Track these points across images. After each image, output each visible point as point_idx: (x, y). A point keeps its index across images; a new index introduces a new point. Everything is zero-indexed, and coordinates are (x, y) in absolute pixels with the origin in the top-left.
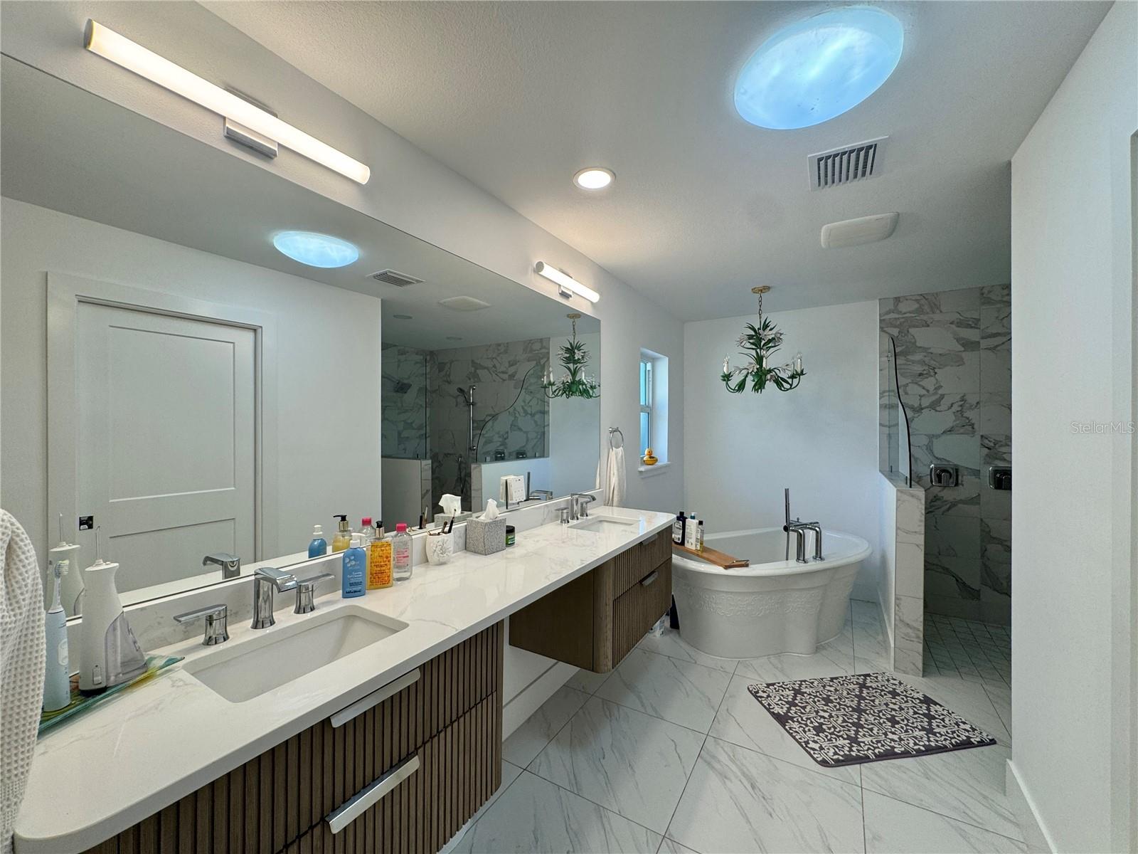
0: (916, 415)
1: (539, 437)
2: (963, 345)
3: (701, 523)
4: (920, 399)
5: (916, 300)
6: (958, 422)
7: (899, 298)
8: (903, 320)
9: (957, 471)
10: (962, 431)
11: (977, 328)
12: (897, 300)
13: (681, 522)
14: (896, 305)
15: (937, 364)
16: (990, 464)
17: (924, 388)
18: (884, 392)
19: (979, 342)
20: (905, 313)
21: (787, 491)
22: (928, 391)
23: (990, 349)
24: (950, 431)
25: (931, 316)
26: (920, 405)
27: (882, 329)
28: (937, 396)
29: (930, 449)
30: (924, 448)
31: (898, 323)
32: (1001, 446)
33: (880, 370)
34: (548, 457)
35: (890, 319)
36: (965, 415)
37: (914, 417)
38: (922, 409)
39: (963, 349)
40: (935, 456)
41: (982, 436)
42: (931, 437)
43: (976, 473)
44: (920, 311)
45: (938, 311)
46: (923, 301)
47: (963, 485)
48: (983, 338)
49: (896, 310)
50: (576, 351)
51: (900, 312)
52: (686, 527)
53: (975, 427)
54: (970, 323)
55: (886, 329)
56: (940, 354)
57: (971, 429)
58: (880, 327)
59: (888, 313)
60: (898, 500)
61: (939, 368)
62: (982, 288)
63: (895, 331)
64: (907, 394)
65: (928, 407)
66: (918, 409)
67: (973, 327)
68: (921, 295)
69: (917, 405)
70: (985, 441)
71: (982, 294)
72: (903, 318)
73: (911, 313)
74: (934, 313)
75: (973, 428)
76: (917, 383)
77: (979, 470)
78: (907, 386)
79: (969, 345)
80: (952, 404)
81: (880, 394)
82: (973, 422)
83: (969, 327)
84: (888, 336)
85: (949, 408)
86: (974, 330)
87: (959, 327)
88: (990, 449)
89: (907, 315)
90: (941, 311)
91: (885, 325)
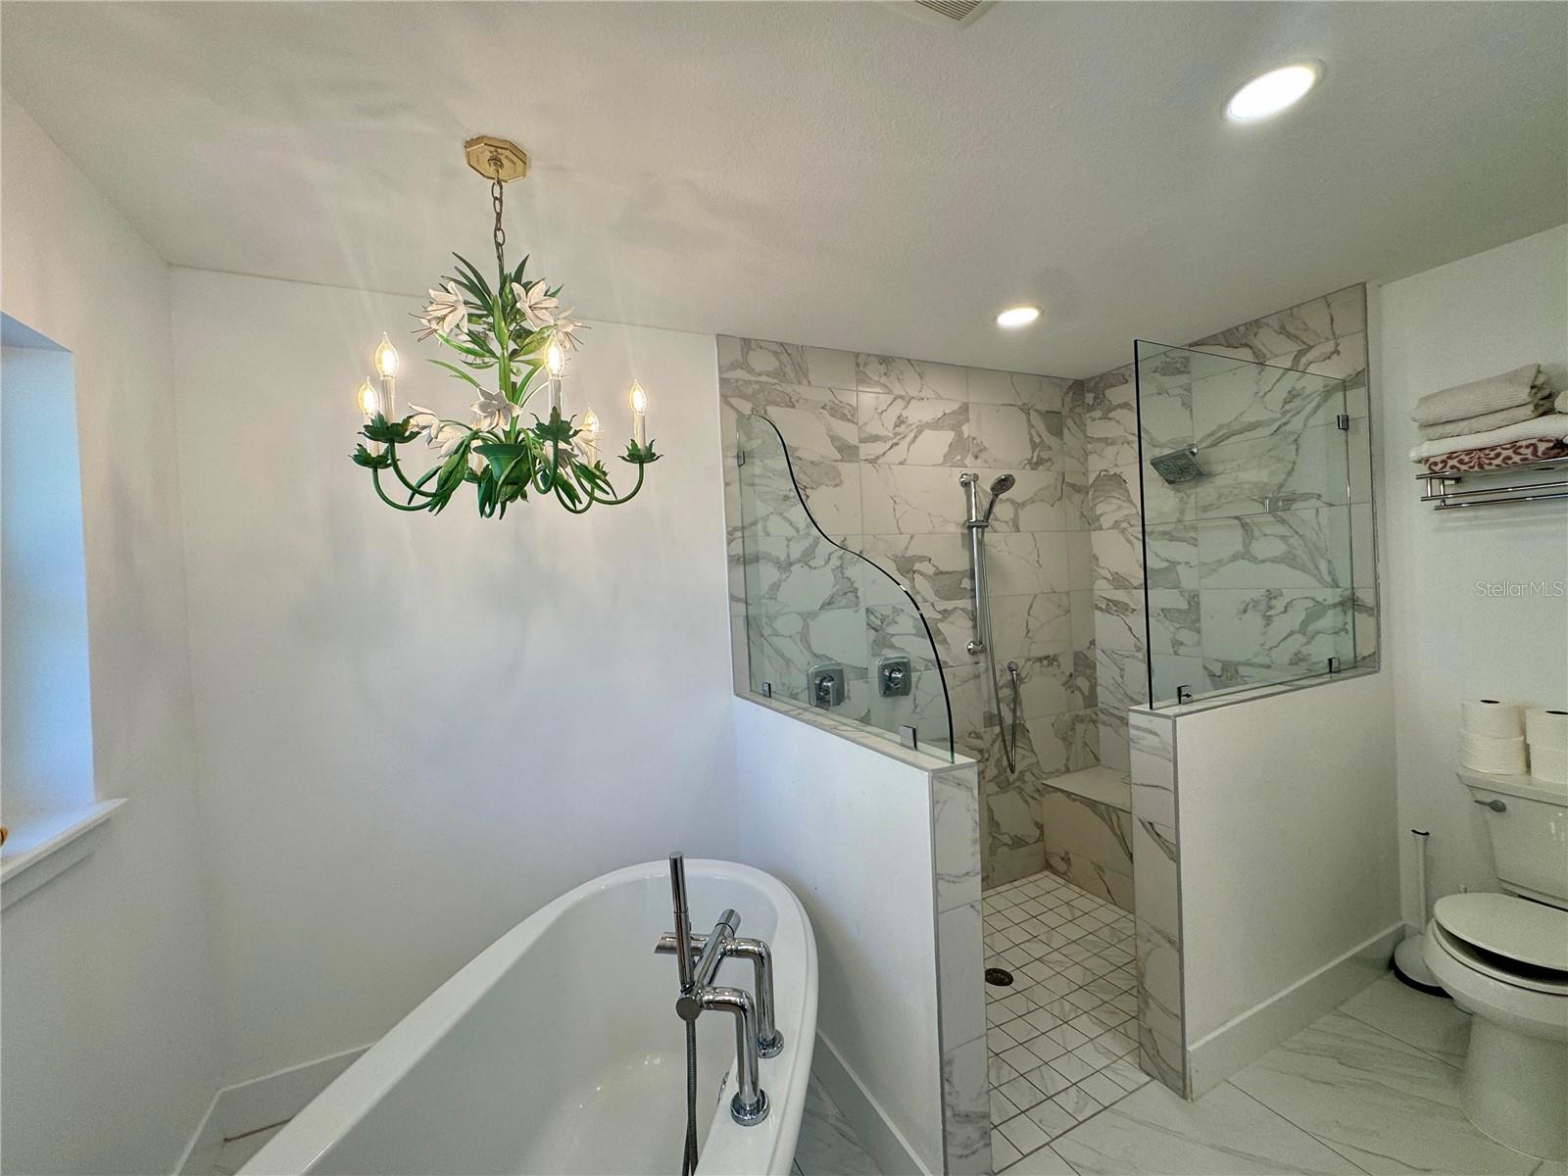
0: (784, 577)
2: (840, 450)
4: (788, 546)
5: (775, 352)
6: (838, 587)
7: (750, 340)
8: (757, 387)
9: (841, 674)
10: (844, 601)
11: (853, 422)
12: (747, 343)
14: (745, 355)
15: (808, 479)
16: (875, 655)
17: (791, 524)
18: (735, 529)
19: (857, 448)
20: (759, 375)
22: (798, 531)
23: (870, 461)
24: (829, 604)
25: (797, 388)
26: (788, 557)
27: (724, 398)
28: (811, 540)
29: (805, 638)
30: (798, 637)
31: (750, 391)
32: (889, 624)
33: (727, 484)
35: (737, 380)
36: (848, 573)
37: (780, 581)
38: (790, 564)
39: (838, 456)
40: (812, 652)
41: (867, 610)
42: (807, 616)
43: (863, 673)
44: (780, 374)
45: (805, 382)
46: (784, 358)
47: (849, 697)
48: (860, 442)
49: (745, 365)
51: (751, 371)
53: (859, 593)
54: (846, 411)
55: (733, 401)
56: (812, 463)
57: (854, 599)
58: (722, 395)
59: (733, 367)
61: (812, 488)
62: (857, 355)
63: (746, 407)
64: (768, 534)
65: (799, 561)
66: (786, 566)
67: (849, 420)
68: (781, 344)
69: (783, 558)
70: (872, 617)
71: (858, 365)
72: (757, 382)
73: (768, 376)
74: (800, 383)
75: (857, 597)
76: (781, 514)
77: (867, 669)
78: (766, 518)
79: (848, 452)
80: (830, 554)
81: (728, 533)
82: (855, 585)
83: (844, 417)
84: (734, 416)
85: (827, 563)
86: (850, 424)
87: (832, 415)
88: (876, 630)
89: (763, 378)
90: (809, 382)
91: (729, 390)
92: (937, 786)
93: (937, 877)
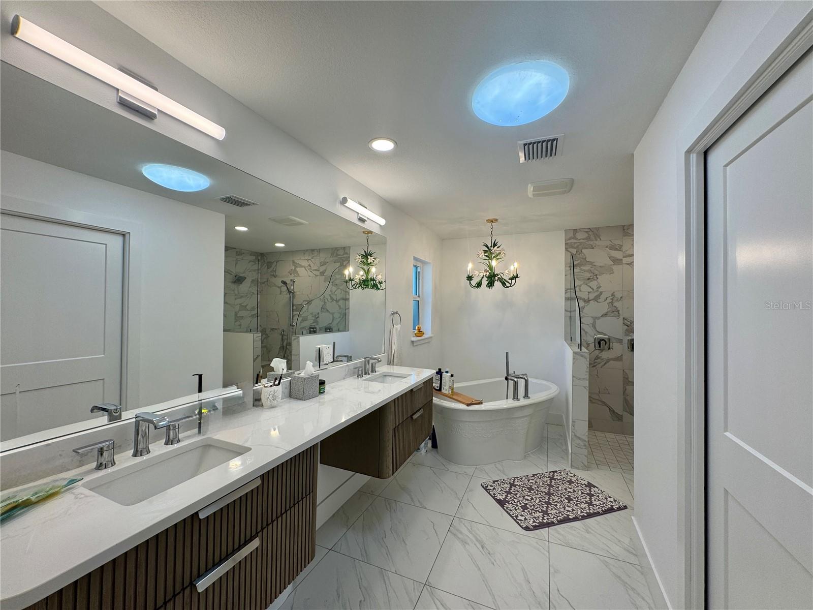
0: (586, 305)
1: (341, 317)
2: (613, 261)
3: (452, 376)
4: (588, 295)
5: (586, 232)
6: (610, 309)
7: (577, 230)
8: (579, 244)
9: (609, 339)
10: (612, 314)
11: (621, 251)
12: (575, 231)
13: (439, 375)
14: (574, 234)
15: (598, 272)
16: (628, 336)
17: (591, 288)
18: (568, 289)
19: (622, 260)
20: (580, 240)
21: (507, 353)
22: (593, 290)
23: (628, 264)
24: (606, 315)
25: (595, 242)
26: (589, 298)
27: (566, 249)
28: (599, 293)
29: (594, 326)
30: (591, 325)
31: (576, 245)
33: (565, 275)
34: (348, 331)
35: (572, 243)
36: (614, 305)
37: (583, 306)
38: (589, 301)
39: (612, 263)
40: (596, 330)
41: (624, 318)
42: (595, 318)
43: (620, 341)
44: (588, 238)
45: (599, 239)
46: (590, 233)
47: (613, 349)
48: (624, 257)
49: (574, 238)
50: (369, 257)
51: (577, 239)
52: (443, 378)
53: (620, 312)
54: (617, 247)
55: (569, 249)
56: (600, 266)
57: (617, 314)
58: (565, 248)
59: (570, 239)
60: (574, 359)
61: (599, 275)
62: (624, 226)
63: (574, 251)
64: (581, 291)
65: (593, 300)
66: (587, 301)
67: (619, 250)
68: (589, 228)
69: (586, 298)
70: (626, 321)
71: (624, 230)
72: (579, 242)
73: (583, 239)
74: (596, 240)
75: (619, 313)
76: (586, 284)
77: (622, 340)
78: (580, 286)
79: (617, 261)
80: (607, 298)
81: (565, 291)
82: (618, 309)
83: (616, 249)
84: (570, 254)
85: (605, 300)
86: (619, 252)
87: (611, 249)
88: (628, 326)
89: (581, 241)
90: (601, 239)
91: (568, 246)
92: (574, 354)
93: (573, 377)
